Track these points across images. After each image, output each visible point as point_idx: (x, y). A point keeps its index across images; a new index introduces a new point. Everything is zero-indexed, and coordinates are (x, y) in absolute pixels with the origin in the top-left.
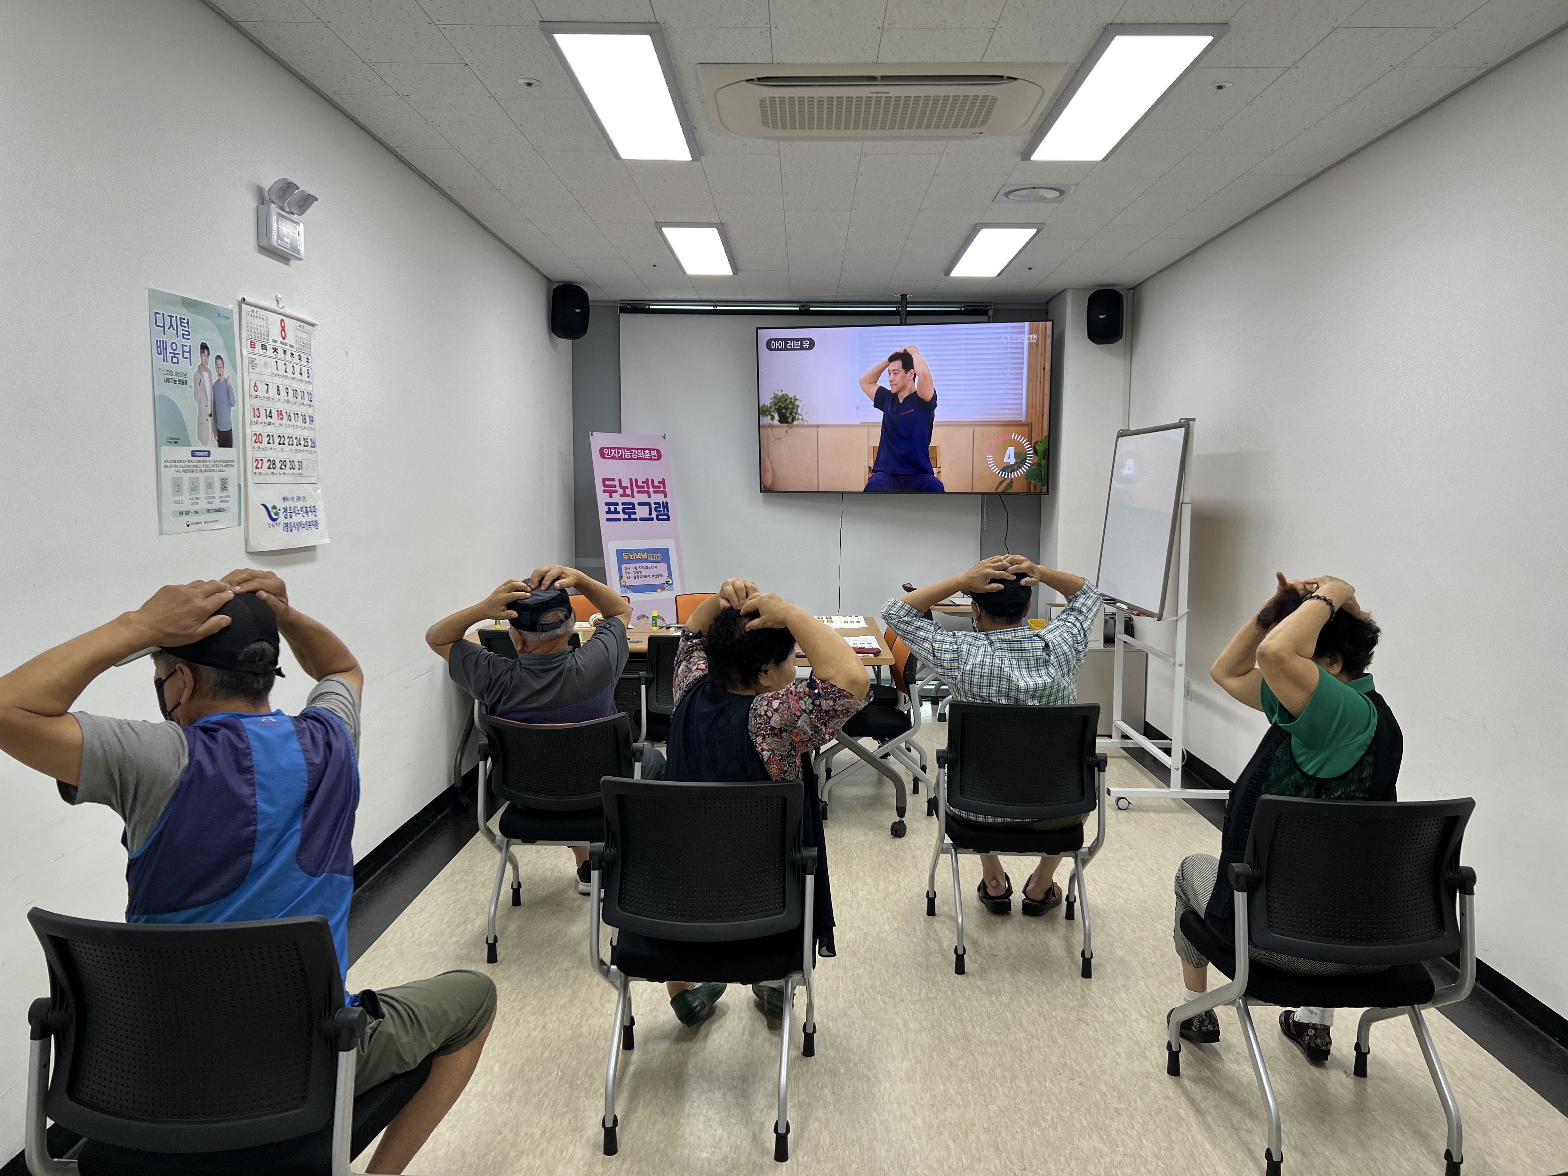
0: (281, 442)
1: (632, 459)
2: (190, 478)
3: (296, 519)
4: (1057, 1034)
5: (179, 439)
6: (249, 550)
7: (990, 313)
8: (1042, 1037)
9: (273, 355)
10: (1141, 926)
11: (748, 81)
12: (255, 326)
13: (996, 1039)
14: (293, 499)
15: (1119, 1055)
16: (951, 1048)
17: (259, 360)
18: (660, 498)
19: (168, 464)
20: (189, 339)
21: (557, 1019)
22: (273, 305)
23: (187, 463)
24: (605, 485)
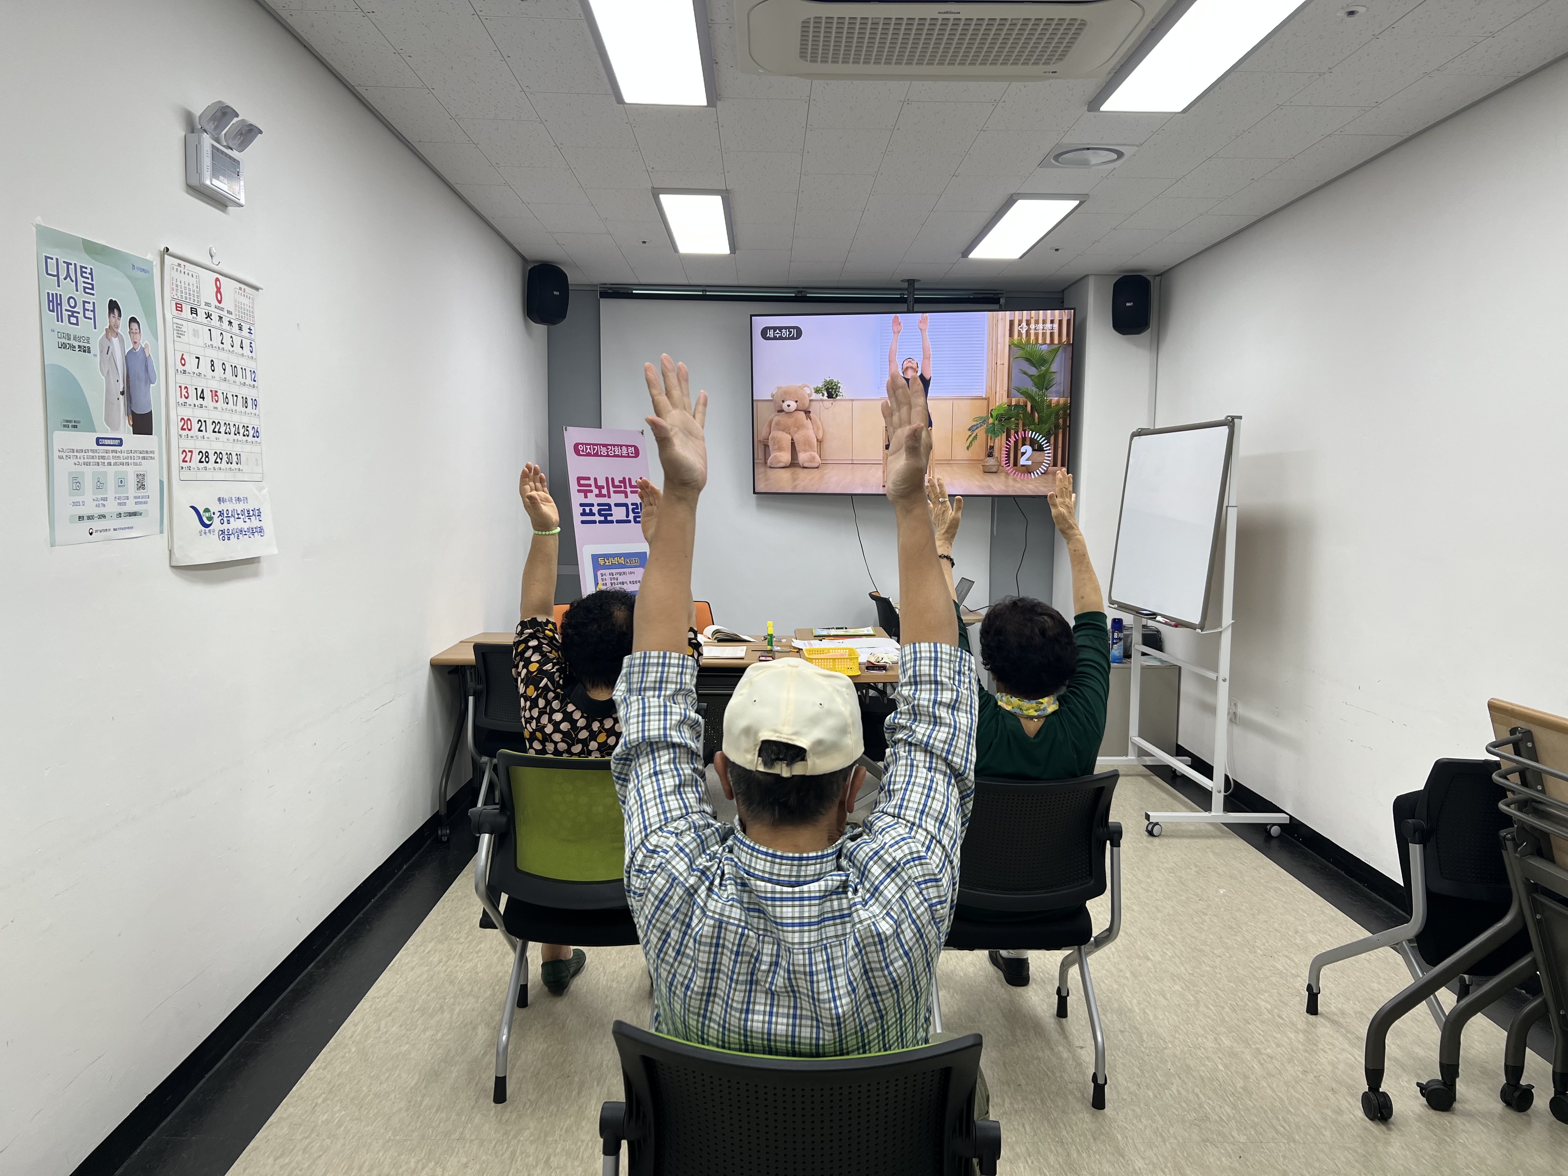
0: (216, 430)
1: (608, 456)
2: (93, 473)
3: (236, 524)
5: (79, 422)
6: (174, 564)
7: (1002, 301)
9: (205, 321)
12: (183, 284)
14: (231, 500)
17: (187, 327)
19: (64, 455)
20: (93, 294)
22: (206, 261)
23: (91, 454)
24: (579, 485)
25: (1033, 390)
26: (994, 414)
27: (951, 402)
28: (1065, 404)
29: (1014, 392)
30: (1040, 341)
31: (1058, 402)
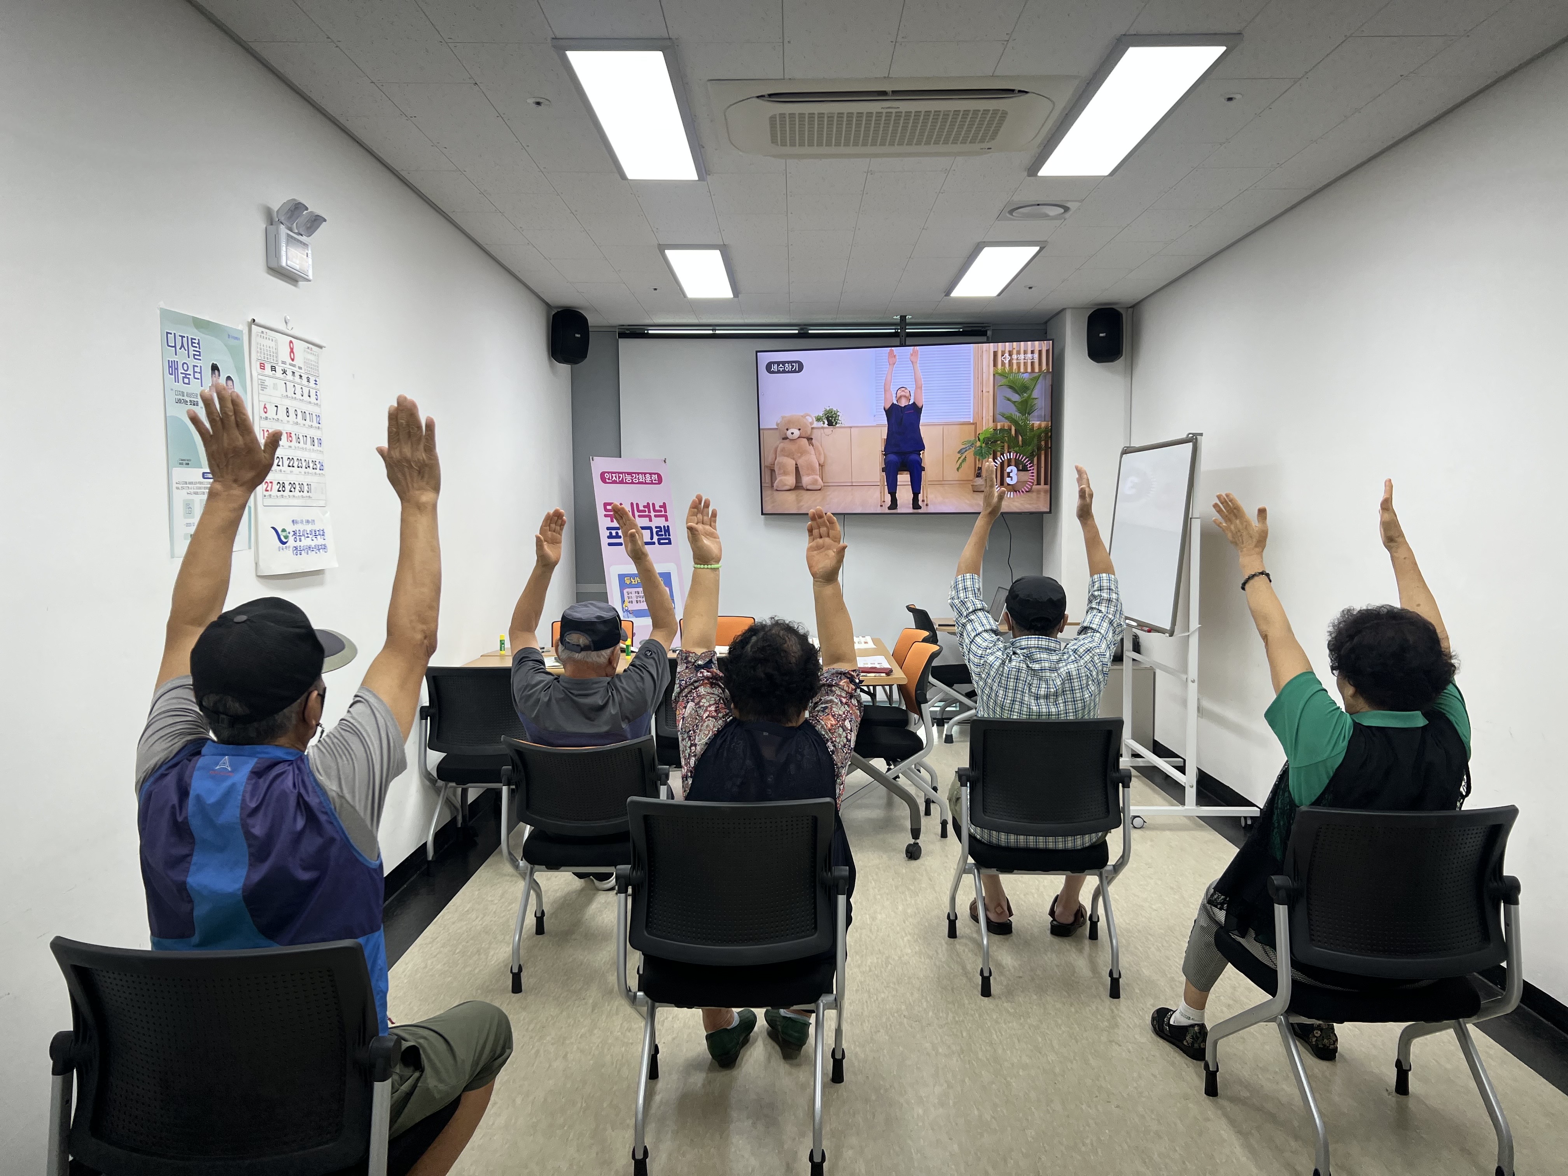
0: (291, 465)
1: (632, 483)
3: (306, 542)
4: (1090, 1057)
5: (190, 460)
6: (259, 574)
7: (989, 333)
8: (1075, 1059)
9: (282, 376)
10: (1165, 944)
11: (758, 97)
12: (265, 348)
13: (1028, 1061)
14: (302, 522)
15: (1155, 1076)
16: (983, 1072)
17: (269, 382)
18: (660, 522)
19: (180, 486)
20: (200, 360)
21: (578, 1048)
22: (281, 327)
23: (198, 485)
24: (606, 510)
25: (1017, 415)
26: (981, 438)
27: (942, 427)
28: (1046, 427)
29: (999, 417)
30: (1022, 370)
31: (1040, 425)
